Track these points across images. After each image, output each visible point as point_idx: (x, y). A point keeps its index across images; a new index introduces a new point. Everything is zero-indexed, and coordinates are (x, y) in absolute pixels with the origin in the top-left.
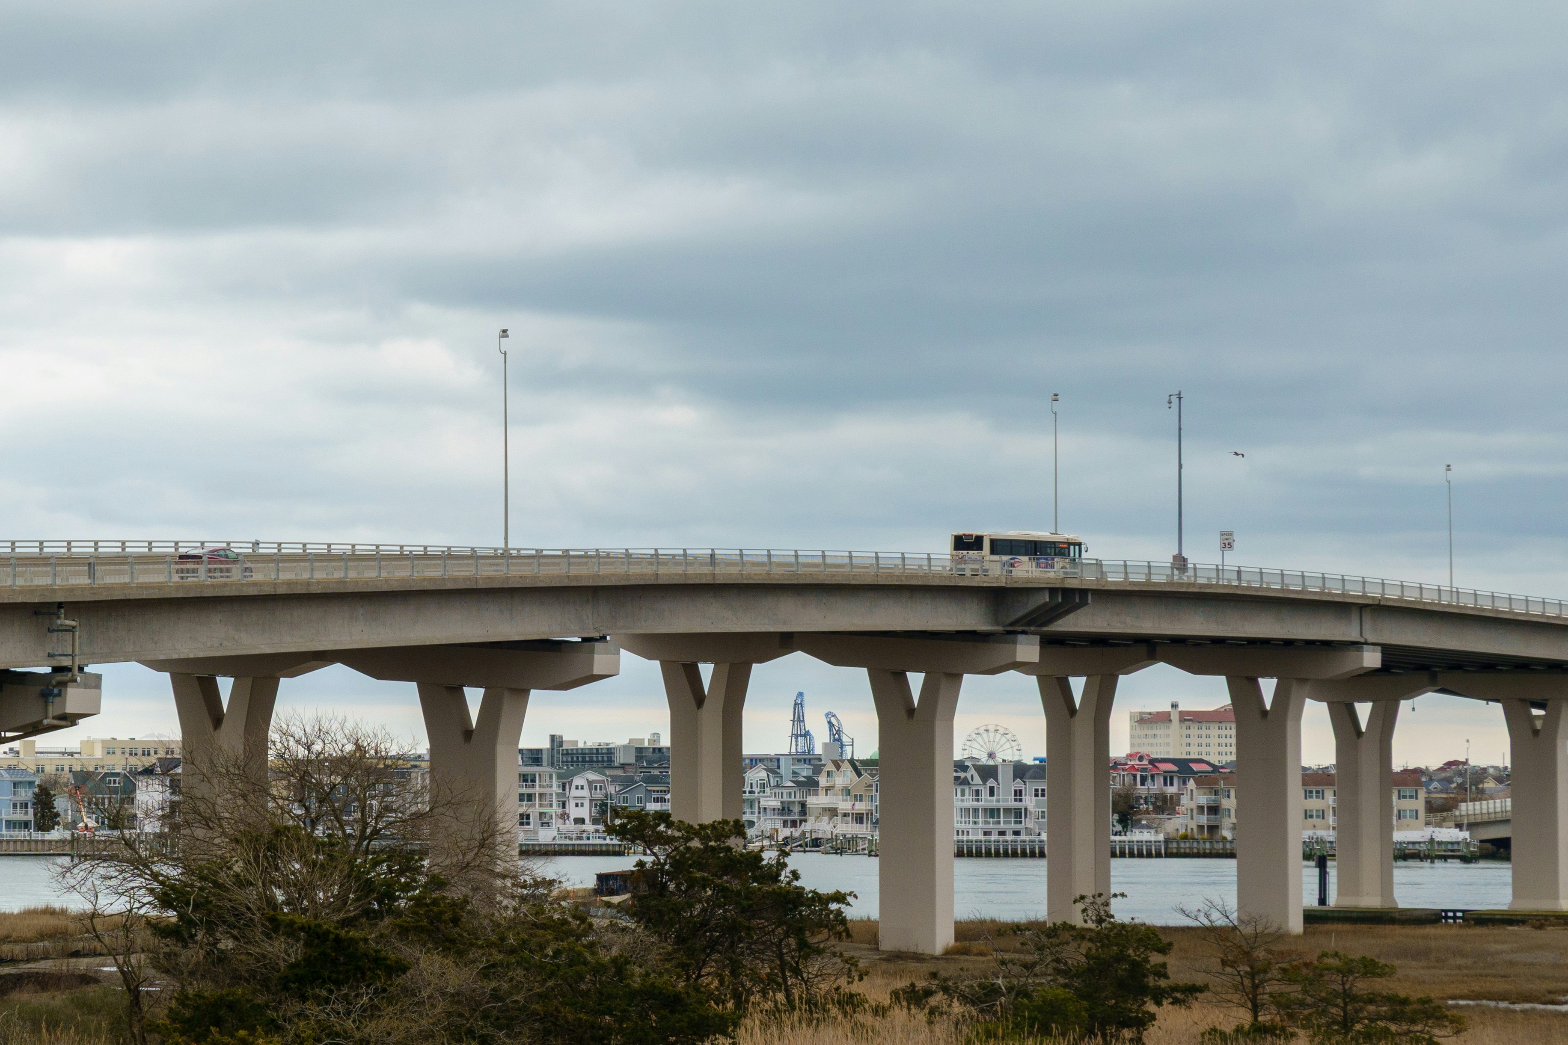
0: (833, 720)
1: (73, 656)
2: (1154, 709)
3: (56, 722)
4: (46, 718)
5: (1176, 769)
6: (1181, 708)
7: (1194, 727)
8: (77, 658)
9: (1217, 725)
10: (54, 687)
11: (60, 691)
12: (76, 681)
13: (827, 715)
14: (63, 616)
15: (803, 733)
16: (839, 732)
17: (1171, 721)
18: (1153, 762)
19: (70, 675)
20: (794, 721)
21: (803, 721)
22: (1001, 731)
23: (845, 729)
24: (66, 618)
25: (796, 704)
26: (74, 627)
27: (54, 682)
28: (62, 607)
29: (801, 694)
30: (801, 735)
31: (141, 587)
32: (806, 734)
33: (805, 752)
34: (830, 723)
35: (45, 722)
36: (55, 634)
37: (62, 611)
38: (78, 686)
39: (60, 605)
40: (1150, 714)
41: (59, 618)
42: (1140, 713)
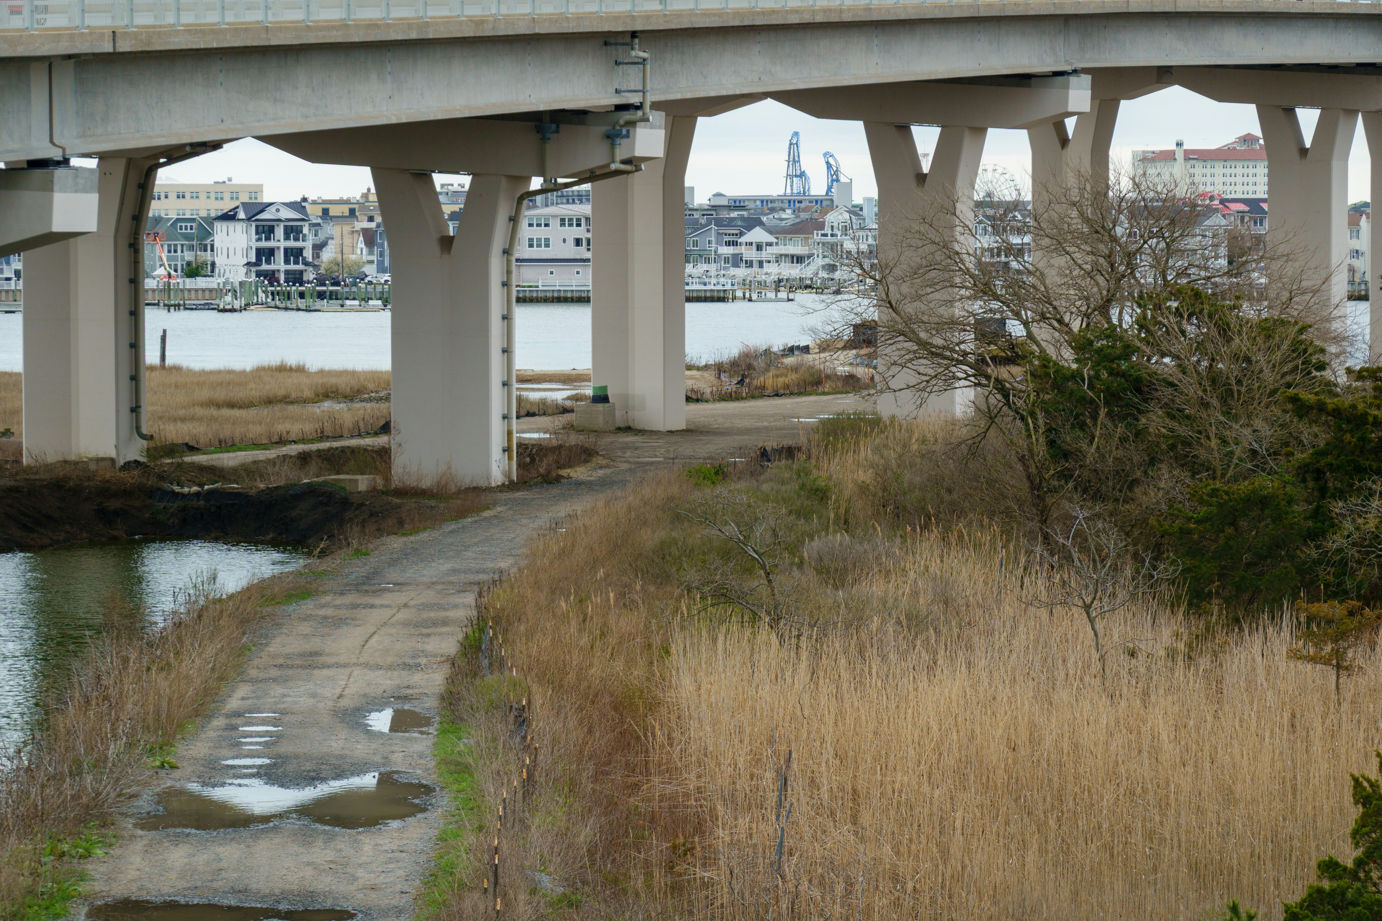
0: (831, 161)
1: (644, 92)
2: (1158, 148)
3: (623, 167)
4: (613, 162)
5: (1247, 209)
6: (1186, 147)
7: (1199, 165)
8: (648, 95)
9: (1221, 164)
10: (622, 126)
11: (628, 131)
12: (648, 120)
13: (825, 155)
14: (637, 46)
15: (798, 173)
16: (836, 172)
17: (1175, 159)
18: (1223, 201)
19: (640, 113)
20: (789, 162)
21: (799, 161)
22: (1000, 170)
23: (842, 169)
24: (640, 50)
25: (791, 144)
26: (644, 60)
27: (622, 122)
28: (636, 37)
29: (796, 134)
30: (796, 176)
31: (705, 14)
32: (802, 175)
33: (799, 193)
34: (828, 163)
35: (613, 167)
36: (621, 66)
37: (637, 41)
38: (652, 127)
39: (634, 34)
40: (1153, 152)
41: (632, 49)
42: (1144, 152)
